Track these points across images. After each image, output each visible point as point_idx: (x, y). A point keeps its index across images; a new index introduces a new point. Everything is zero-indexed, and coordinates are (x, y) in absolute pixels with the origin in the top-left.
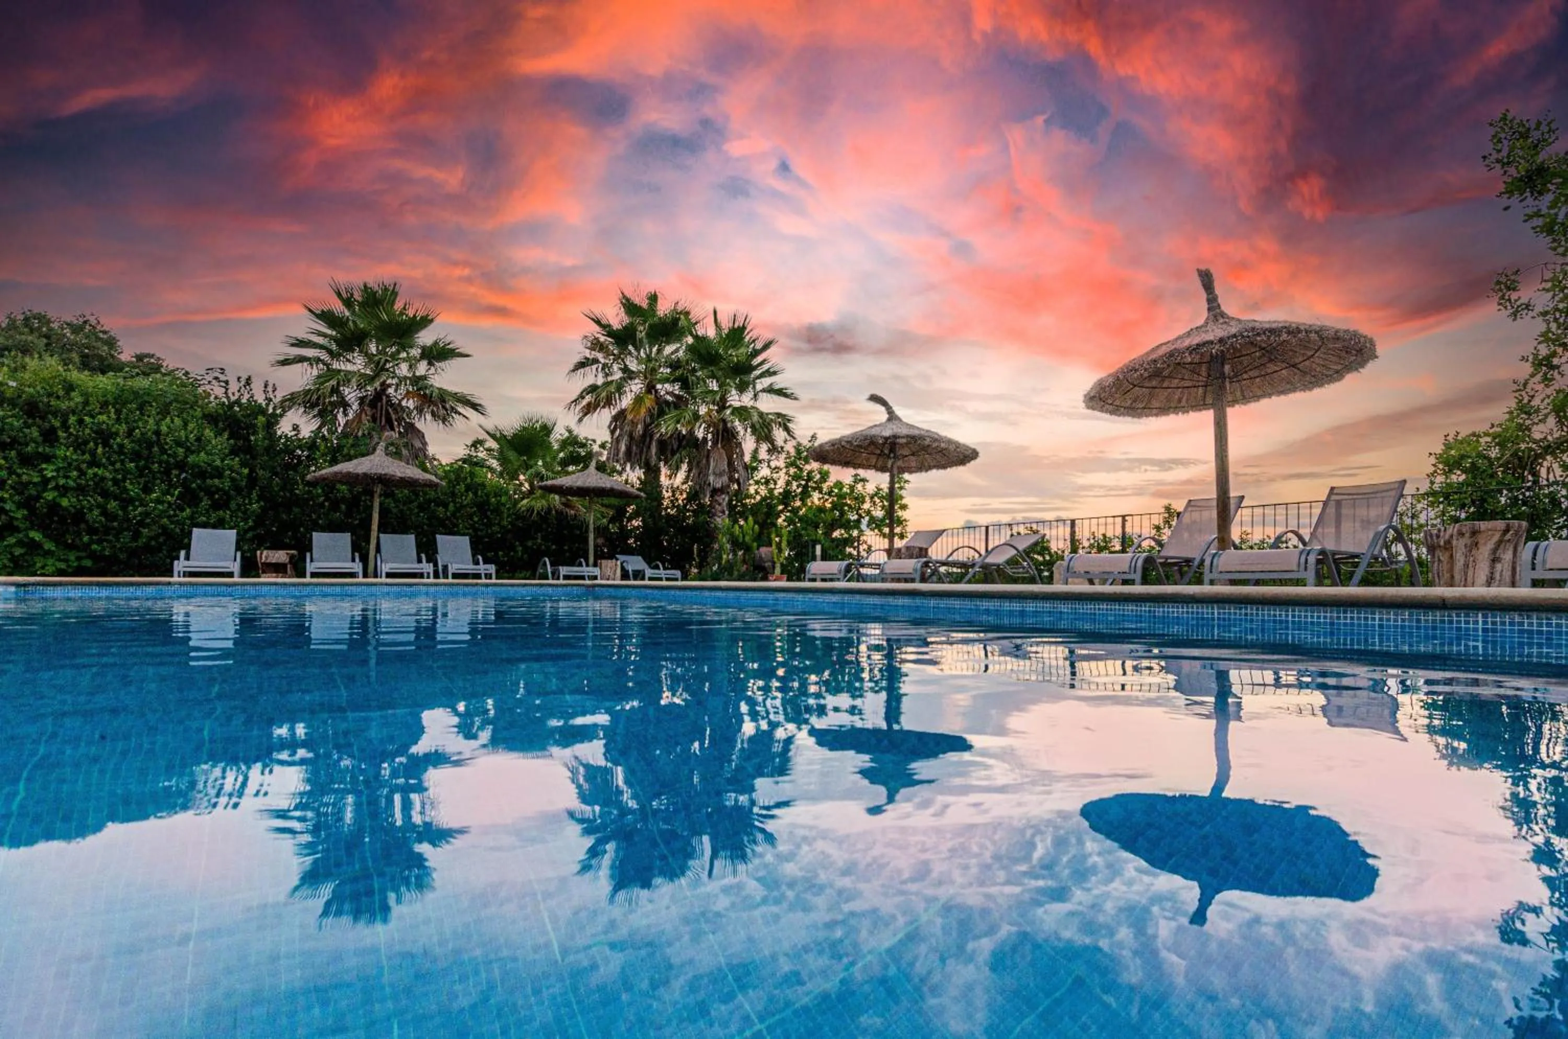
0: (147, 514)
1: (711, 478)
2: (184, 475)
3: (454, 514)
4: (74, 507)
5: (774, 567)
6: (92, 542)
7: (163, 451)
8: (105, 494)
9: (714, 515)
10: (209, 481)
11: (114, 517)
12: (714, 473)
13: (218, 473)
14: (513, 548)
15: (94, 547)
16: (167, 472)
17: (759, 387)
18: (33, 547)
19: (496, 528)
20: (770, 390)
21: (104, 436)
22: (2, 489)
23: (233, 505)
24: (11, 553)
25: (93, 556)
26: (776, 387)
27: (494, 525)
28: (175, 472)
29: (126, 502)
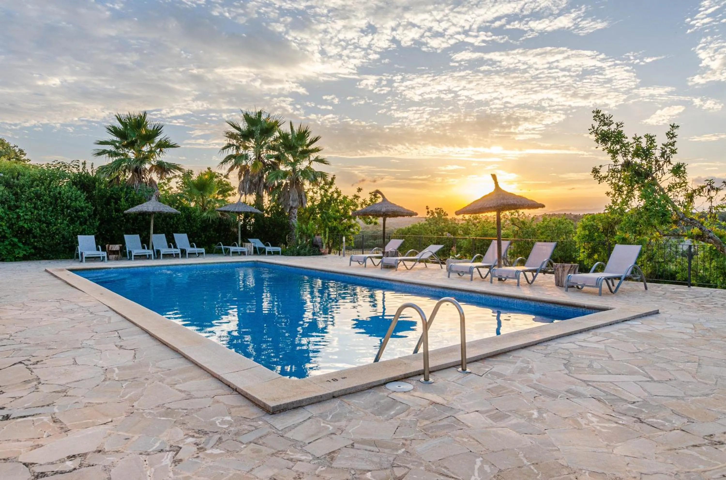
0: (57, 229)
1: (291, 202)
2: (69, 211)
3: (176, 222)
4: (29, 228)
5: (322, 246)
6: (35, 242)
7: (62, 201)
8: (40, 221)
9: (291, 218)
10: (80, 213)
11: (44, 231)
12: (292, 200)
13: (82, 210)
14: (201, 236)
15: (36, 244)
16: (62, 210)
17: (312, 158)
18: (14, 245)
19: (195, 228)
20: (317, 160)
21: (38, 196)
22: (2, 221)
23: (88, 223)
24: (7, 248)
25: (35, 248)
26: (319, 158)
27: (194, 226)
28: (66, 210)
29: (49, 224)
